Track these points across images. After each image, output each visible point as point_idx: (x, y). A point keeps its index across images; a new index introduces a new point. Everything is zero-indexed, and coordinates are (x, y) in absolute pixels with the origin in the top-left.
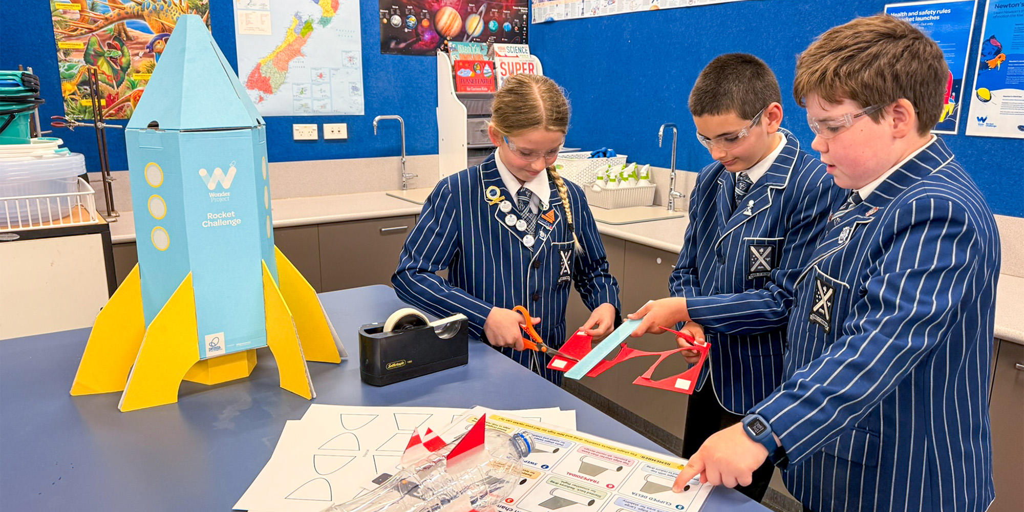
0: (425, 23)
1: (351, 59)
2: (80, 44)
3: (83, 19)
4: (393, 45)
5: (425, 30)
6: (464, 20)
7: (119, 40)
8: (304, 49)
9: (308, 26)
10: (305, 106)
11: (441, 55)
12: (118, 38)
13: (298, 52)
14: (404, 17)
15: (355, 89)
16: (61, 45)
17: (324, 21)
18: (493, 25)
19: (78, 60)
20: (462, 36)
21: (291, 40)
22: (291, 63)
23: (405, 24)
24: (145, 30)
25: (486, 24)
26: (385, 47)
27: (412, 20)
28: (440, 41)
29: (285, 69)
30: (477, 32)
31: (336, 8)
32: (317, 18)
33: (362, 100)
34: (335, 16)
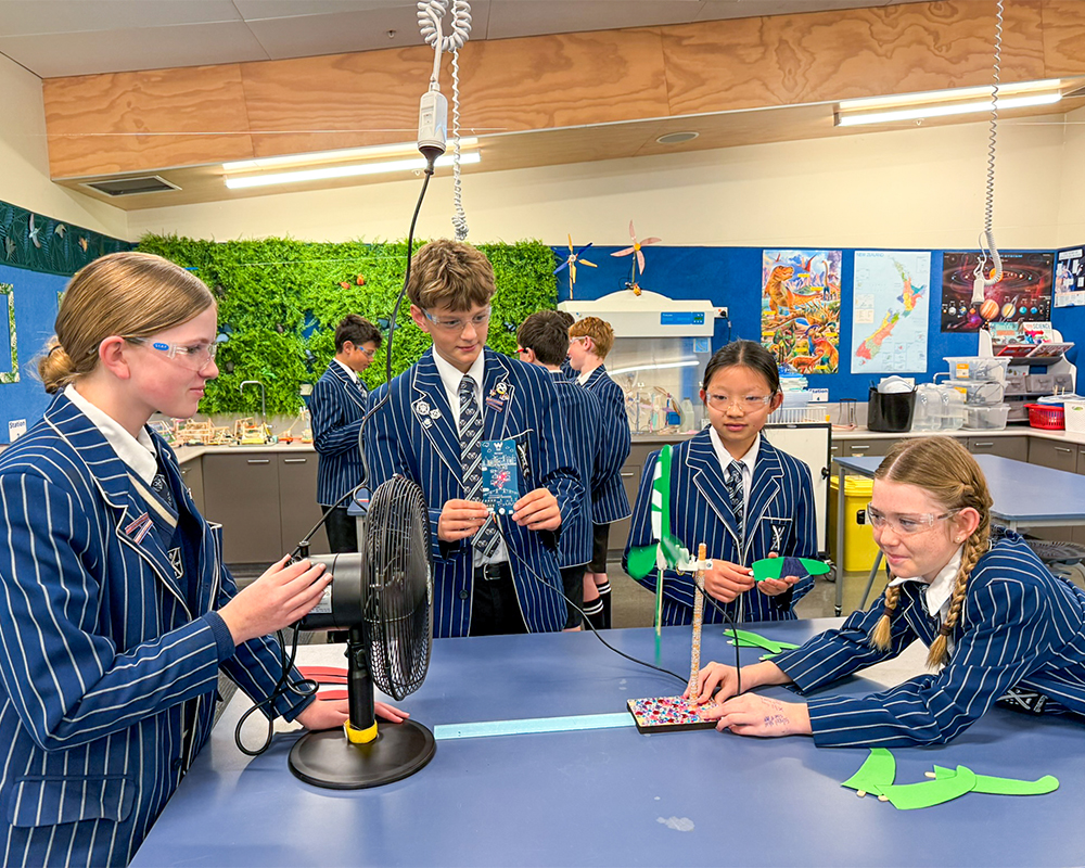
0: (972, 311)
1: (921, 336)
2: (772, 333)
3: (775, 319)
4: (949, 326)
5: (972, 316)
6: (1001, 308)
7: (792, 329)
8: (892, 331)
9: (896, 317)
10: (890, 366)
11: (982, 332)
12: (791, 329)
13: (888, 333)
14: (958, 308)
15: (922, 355)
16: (763, 334)
17: (906, 314)
18: (1022, 310)
19: (770, 340)
20: (998, 318)
21: (885, 325)
22: (884, 340)
23: (958, 313)
24: (805, 323)
25: (1017, 309)
26: (943, 328)
27: (964, 310)
28: (983, 322)
29: (879, 344)
30: (1010, 315)
31: (913, 305)
32: (902, 311)
33: (925, 363)
34: (914, 312)
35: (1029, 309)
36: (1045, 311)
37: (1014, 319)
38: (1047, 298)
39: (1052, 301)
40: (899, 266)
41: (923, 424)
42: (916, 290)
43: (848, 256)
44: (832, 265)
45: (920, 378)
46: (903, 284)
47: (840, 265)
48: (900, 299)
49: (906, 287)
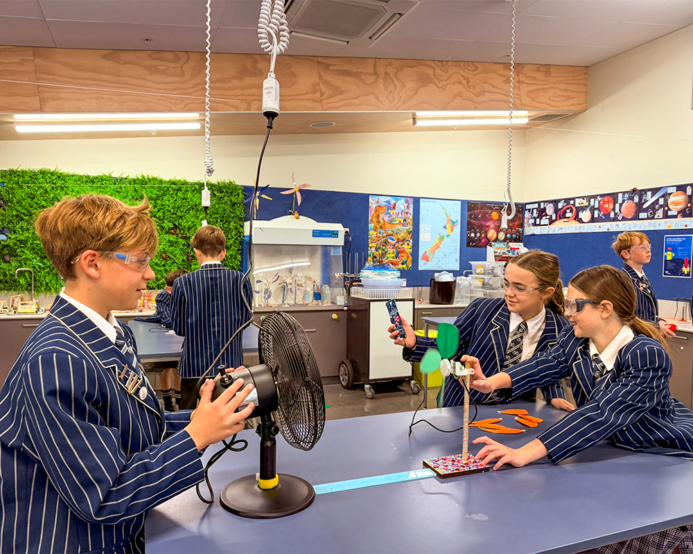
0: (483, 235)
1: (456, 249)
2: (374, 245)
3: (376, 237)
4: (471, 244)
5: (483, 238)
6: (497, 234)
7: (386, 243)
8: (440, 246)
9: (442, 238)
10: (440, 266)
11: (488, 247)
12: (385, 243)
14: (475, 234)
15: (457, 260)
16: (370, 245)
17: (448, 236)
18: (508, 236)
19: (373, 249)
20: (496, 240)
21: (437, 243)
22: (436, 251)
23: (475, 236)
24: (393, 240)
25: (506, 235)
26: (468, 245)
27: (478, 235)
28: (488, 242)
29: (434, 253)
30: (502, 239)
31: (452, 231)
32: (446, 235)
33: (458, 265)
34: (452, 234)
35: (512, 235)
36: (519, 237)
37: (505, 240)
38: (521, 229)
39: (523, 231)
40: (443, 208)
41: (460, 300)
42: (454, 223)
43: (417, 201)
44: (408, 206)
45: (456, 274)
46: (446, 219)
47: (412, 206)
48: (445, 227)
49: (448, 220)
